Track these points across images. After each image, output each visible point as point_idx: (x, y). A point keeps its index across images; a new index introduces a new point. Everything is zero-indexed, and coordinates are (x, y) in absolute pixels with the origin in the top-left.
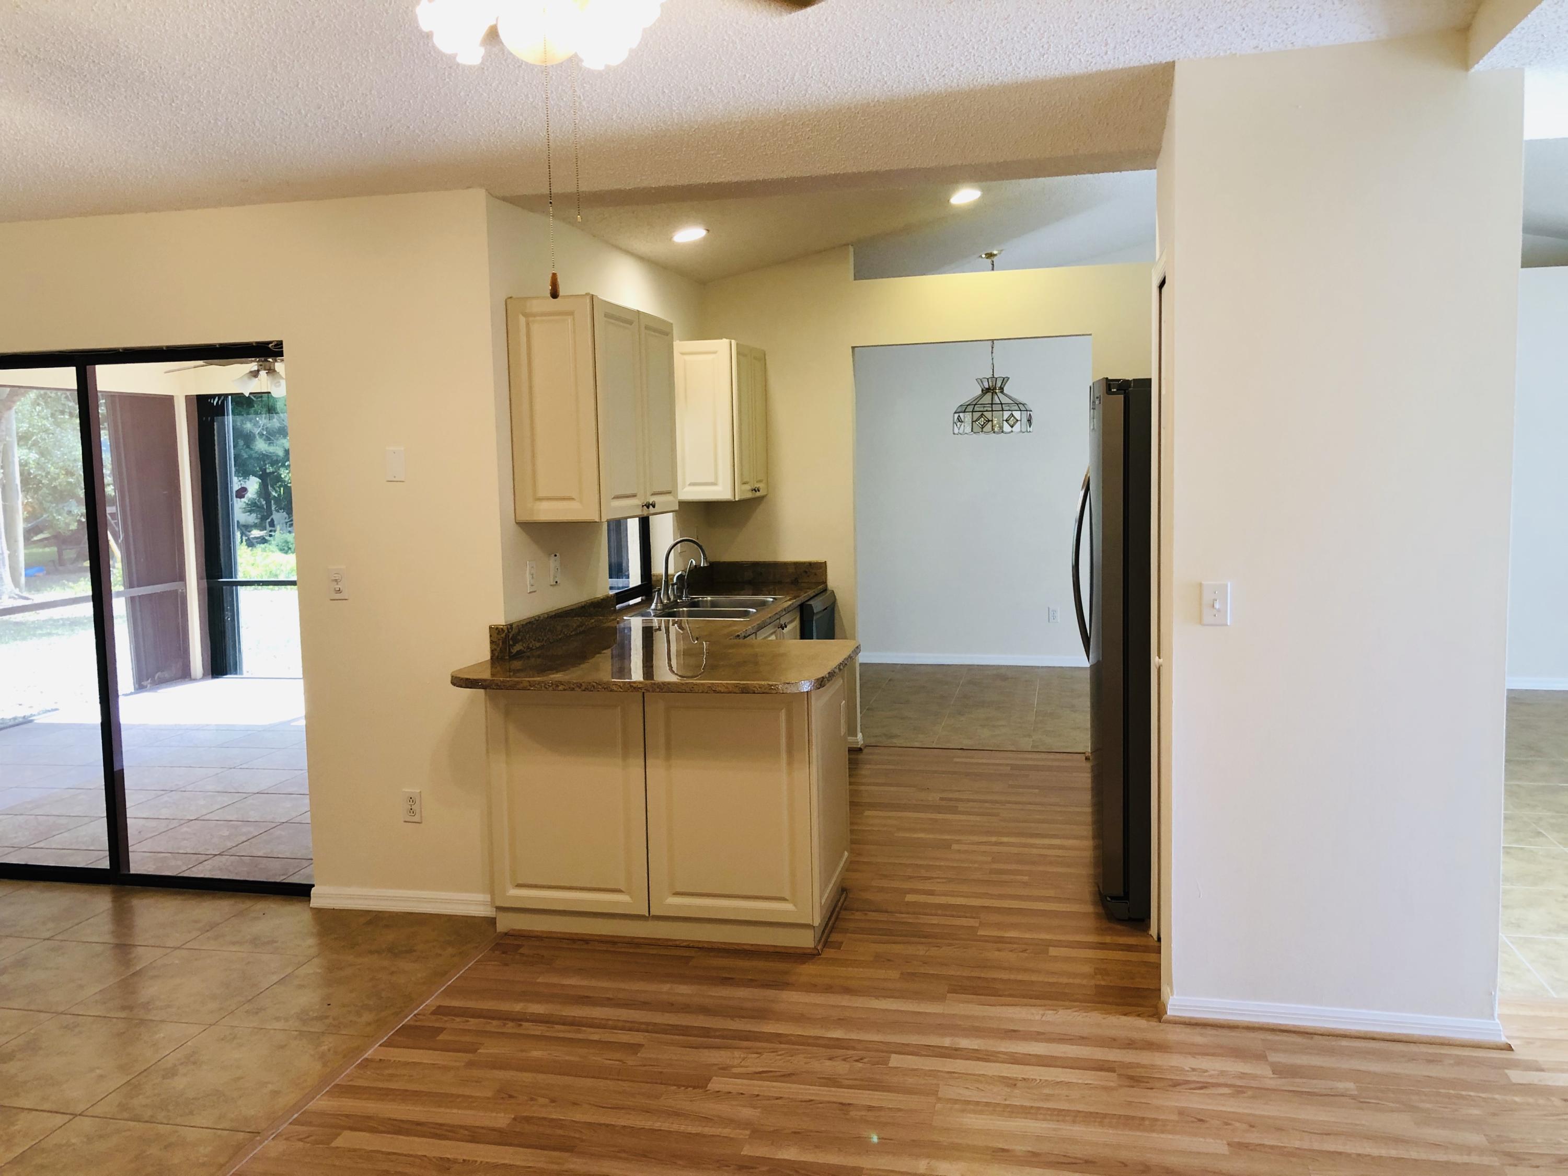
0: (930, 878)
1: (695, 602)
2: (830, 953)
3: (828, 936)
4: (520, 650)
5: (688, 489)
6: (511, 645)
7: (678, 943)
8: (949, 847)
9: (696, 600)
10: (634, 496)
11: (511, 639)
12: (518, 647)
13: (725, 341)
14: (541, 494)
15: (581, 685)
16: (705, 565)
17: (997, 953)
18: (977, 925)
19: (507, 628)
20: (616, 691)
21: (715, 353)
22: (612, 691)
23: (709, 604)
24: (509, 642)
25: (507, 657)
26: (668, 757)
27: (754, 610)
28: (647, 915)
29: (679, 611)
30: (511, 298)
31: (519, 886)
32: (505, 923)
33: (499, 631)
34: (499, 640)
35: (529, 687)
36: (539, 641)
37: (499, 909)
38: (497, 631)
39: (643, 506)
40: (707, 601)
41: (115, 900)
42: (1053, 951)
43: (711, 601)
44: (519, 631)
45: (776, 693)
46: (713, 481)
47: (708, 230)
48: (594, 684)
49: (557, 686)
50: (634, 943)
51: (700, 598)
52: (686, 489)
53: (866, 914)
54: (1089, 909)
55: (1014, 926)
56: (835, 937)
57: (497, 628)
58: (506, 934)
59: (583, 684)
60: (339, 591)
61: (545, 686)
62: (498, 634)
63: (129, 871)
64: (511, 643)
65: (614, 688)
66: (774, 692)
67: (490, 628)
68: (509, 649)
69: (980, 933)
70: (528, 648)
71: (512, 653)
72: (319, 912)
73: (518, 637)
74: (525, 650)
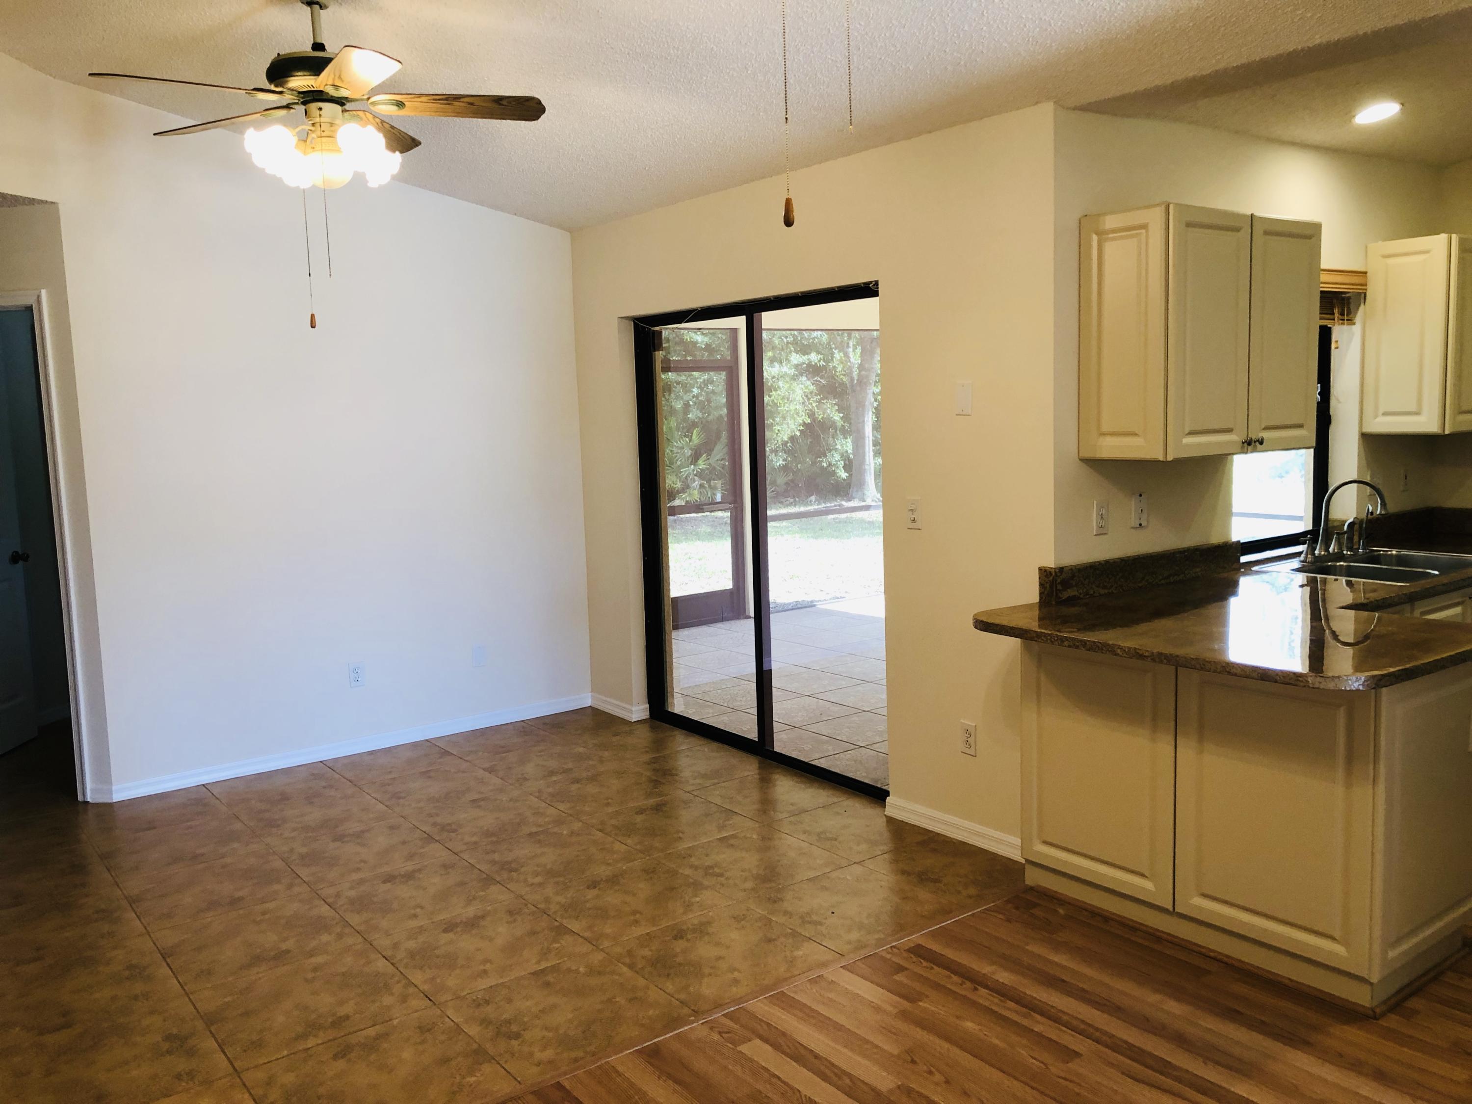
1: (1374, 556)
2: (1393, 1021)
3: (1406, 998)
4: (1075, 596)
5: (1381, 419)
6: (1059, 590)
7: (1203, 950)
9: (1376, 553)
10: (1229, 431)
11: (1059, 583)
12: (1071, 593)
13: (1443, 237)
14: (1105, 428)
16: (1383, 512)
19: (1055, 571)
23: (1394, 560)
24: (1056, 587)
25: (1054, 603)
26: (1201, 739)
27: (1437, 573)
28: (1171, 909)
29: (1335, 566)
30: (1086, 216)
31: (1045, 843)
32: (1033, 877)
33: (1047, 575)
34: (1047, 583)
36: (1105, 587)
37: (1027, 860)
38: (1045, 574)
39: (1243, 443)
40: (1392, 555)
41: (760, 770)
43: (1396, 556)
44: (1073, 576)
46: (1413, 408)
47: (1403, 104)
50: (1156, 936)
51: (1382, 550)
52: (1378, 420)
57: (1045, 571)
58: (1032, 889)
60: (914, 521)
62: (1046, 576)
63: (773, 748)
64: (1059, 587)
67: (1040, 569)
68: (1057, 594)
70: (1087, 594)
71: (1060, 598)
72: (890, 820)
73: (1072, 582)
74: (1081, 596)
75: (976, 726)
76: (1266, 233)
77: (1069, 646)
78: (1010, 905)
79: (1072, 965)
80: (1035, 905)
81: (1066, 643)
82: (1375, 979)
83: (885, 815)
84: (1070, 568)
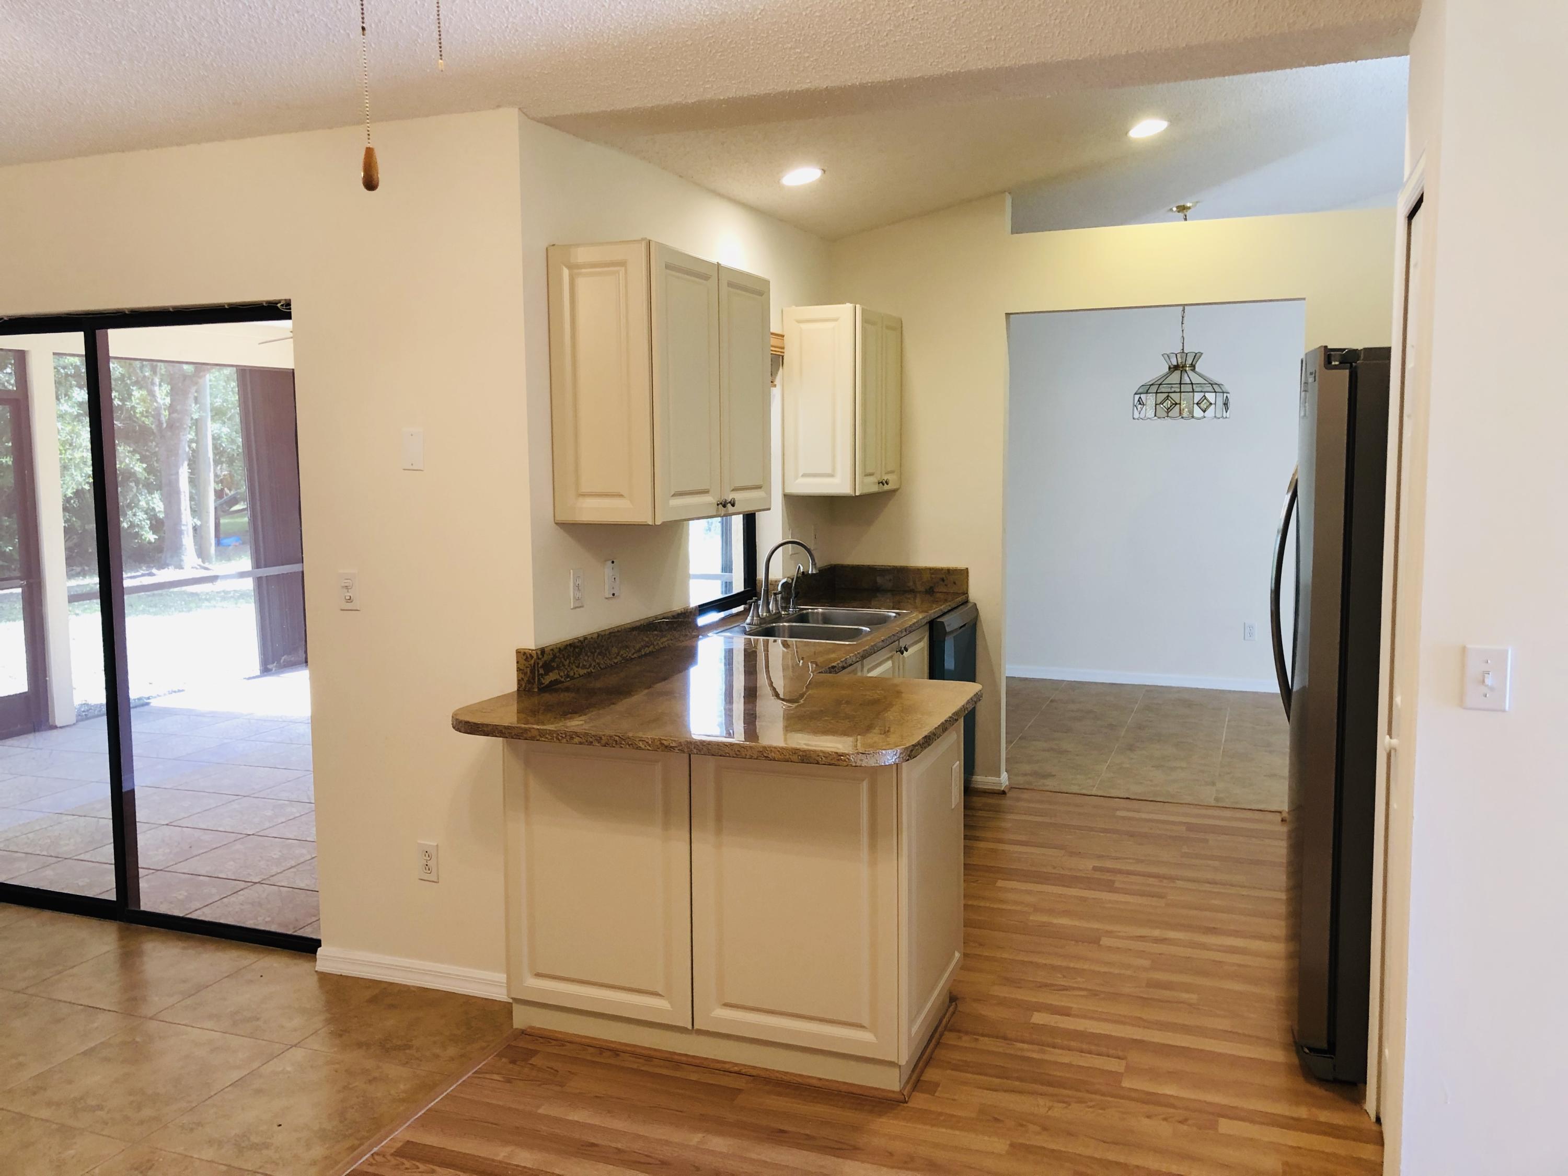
0: (1065, 989)
1: (803, 614)
2: (919, 1101)
3: (922, 1072)
4: (557, 679)
5: (801, 480)
6: (542, 674)
7: (727, 1066)
8: (1095, 941)
9: (805, 612)
10: (705, 492)
11: (541, 667)
12: (552, 676)
13: (849, 306)
14: (584, 489)
15: (601, 738)
16: (814, 572)
17: (1146, 1121)
18: (1122, 1070)
19: (537, 653)
20: (643, 750)
21: (836, 320)
22: (639, 748)
23: (820, 618)
24: (538, 671)
25: (536, 690)
26: (719, 831)
27: (868, 629)
28: (690, 1027)
29: (779, 626)
30: (554, 245)
31: (538, 975)
32: (522, 1019)
33: (527, 657)
34: (527, 667)
35: (538, 738)
36: (584, 667)
37: (514, 999)
38: (525, 657)
39: (718, 505)
40: (818, 613)
41: (121, 938)
42: (1226, 1126)
43: (823, 614)
44: (555, 656)
45: (847, 765)
46: (829, 471)
47: (824, 171)
48: (617, 738)
49: (572, 738)
50: (674, 1061)
51: (809, 609)
52: (797, 481)
53: (977, 1040)
54: (1279, 1056)
55: (1174, 1076)
56: (932, 1074)
57: (525, 653)
58: (523, 1032)
59: (603, 738)
60: (350, 600)
61: (558, 737)
62: (525, 660)
63: (140, 907)
64: (542, 671)
65: (641, 744)
66: (845, 763)
67: (518, 652)
68: (539, 679)
69: (1126, 1084)
70: (568, 676)
71: (543, 684)
72: (324, 977)
73: (553, 664)
74: (563, 679)
75: (437, 846)
76: (730, 285)
77: (581, 743)
78: (504, 1060)
79: (596, 1121)
80: (534, 1053)
81: (577, 740)
82: (903, 1062)
83: (316, 971)
84: (551, 648)
